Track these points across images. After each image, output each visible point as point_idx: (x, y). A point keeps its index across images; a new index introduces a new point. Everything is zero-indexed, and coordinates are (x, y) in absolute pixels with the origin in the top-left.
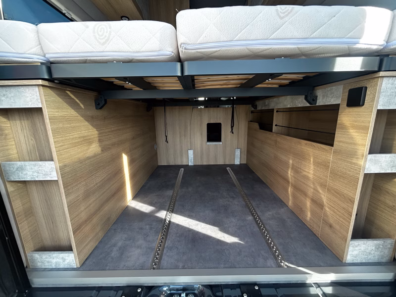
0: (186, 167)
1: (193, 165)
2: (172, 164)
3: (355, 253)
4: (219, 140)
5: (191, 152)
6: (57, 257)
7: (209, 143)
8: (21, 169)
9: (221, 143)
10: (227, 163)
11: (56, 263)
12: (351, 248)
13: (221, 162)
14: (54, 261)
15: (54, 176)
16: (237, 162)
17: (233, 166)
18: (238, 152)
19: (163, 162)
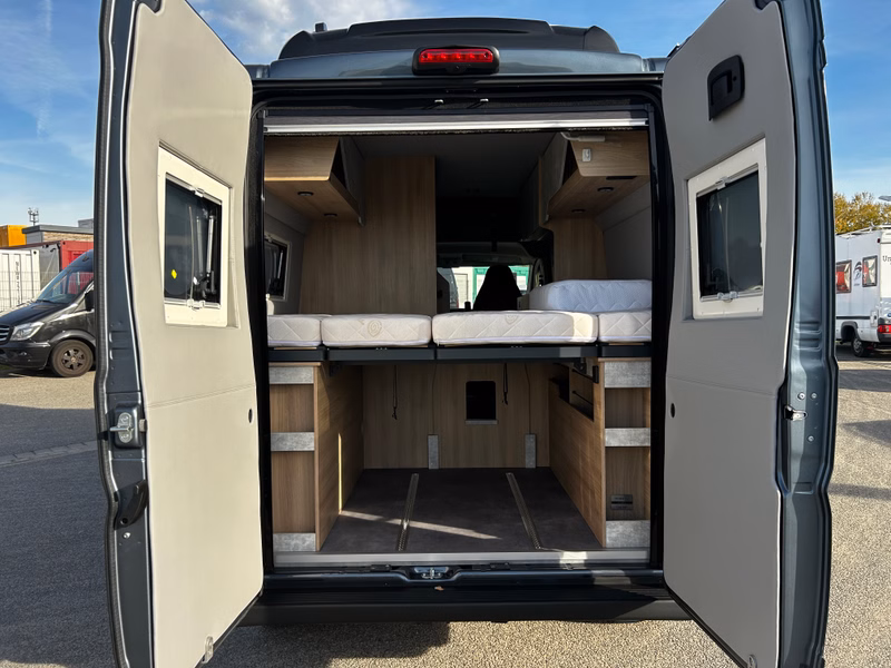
0: (424, 472)
1: (437, 467)
2: (393, 464)
3: (614, 535)
4: (492, 417)
5: (433, 441)
6: (297, 538)
7: (470, 422)
8: (283, 439)
9: (495, 422)
10: (509, 465)
11: (295, 545)
12: (608, 530)
13: (495, 463)
14: (293, 543)
15: (311, 446)
16: (530, 463)
17: (520, 473)
18: (530, 442)
19: (374, 462)
